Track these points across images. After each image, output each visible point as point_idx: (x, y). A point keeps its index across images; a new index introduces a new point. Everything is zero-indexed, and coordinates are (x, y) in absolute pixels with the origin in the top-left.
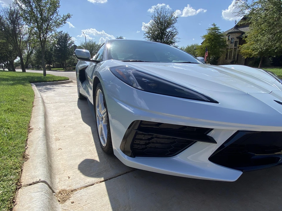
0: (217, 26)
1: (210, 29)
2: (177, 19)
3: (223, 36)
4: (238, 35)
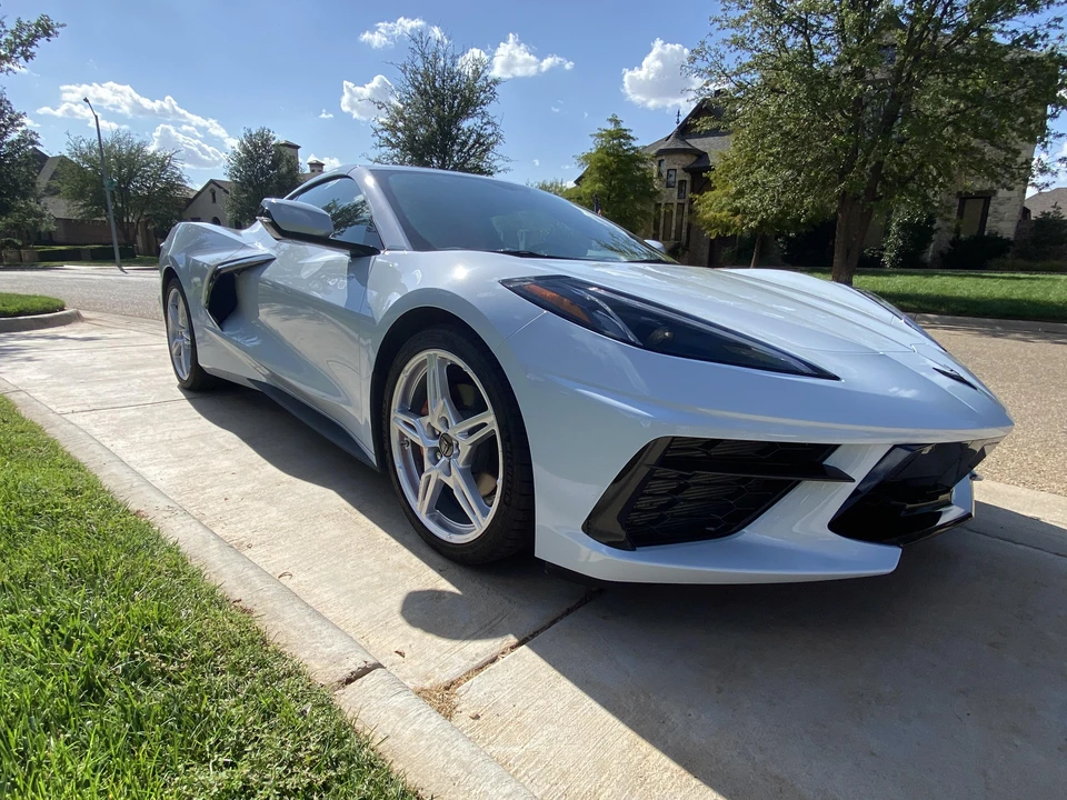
0: (623, 126)
1: (604, 133)
2: (497, 89)
3: (645, 163)
4: (688, 161)
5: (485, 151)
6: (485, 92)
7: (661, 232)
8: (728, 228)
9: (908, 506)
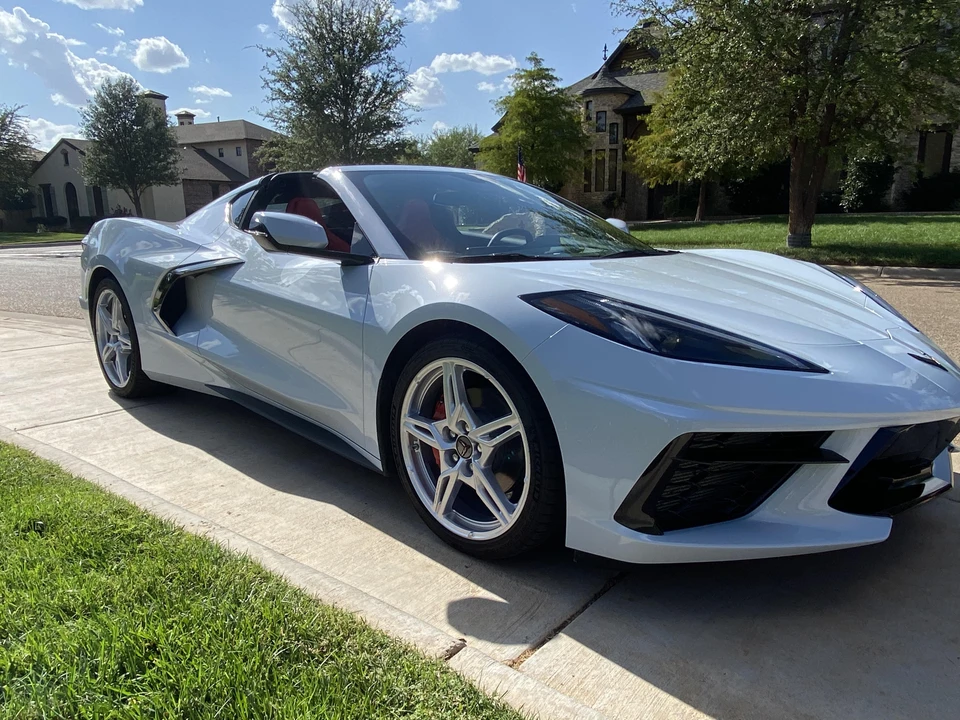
0: (544, 65)
1: (523, 73)
2: (403, 30)
3: (572, 106)
4: (618, 101)
5: (392, 100)
6: (389, 34)
7: (593, 181)
8: (668, 175)
9: (895, 480)
